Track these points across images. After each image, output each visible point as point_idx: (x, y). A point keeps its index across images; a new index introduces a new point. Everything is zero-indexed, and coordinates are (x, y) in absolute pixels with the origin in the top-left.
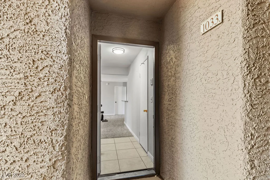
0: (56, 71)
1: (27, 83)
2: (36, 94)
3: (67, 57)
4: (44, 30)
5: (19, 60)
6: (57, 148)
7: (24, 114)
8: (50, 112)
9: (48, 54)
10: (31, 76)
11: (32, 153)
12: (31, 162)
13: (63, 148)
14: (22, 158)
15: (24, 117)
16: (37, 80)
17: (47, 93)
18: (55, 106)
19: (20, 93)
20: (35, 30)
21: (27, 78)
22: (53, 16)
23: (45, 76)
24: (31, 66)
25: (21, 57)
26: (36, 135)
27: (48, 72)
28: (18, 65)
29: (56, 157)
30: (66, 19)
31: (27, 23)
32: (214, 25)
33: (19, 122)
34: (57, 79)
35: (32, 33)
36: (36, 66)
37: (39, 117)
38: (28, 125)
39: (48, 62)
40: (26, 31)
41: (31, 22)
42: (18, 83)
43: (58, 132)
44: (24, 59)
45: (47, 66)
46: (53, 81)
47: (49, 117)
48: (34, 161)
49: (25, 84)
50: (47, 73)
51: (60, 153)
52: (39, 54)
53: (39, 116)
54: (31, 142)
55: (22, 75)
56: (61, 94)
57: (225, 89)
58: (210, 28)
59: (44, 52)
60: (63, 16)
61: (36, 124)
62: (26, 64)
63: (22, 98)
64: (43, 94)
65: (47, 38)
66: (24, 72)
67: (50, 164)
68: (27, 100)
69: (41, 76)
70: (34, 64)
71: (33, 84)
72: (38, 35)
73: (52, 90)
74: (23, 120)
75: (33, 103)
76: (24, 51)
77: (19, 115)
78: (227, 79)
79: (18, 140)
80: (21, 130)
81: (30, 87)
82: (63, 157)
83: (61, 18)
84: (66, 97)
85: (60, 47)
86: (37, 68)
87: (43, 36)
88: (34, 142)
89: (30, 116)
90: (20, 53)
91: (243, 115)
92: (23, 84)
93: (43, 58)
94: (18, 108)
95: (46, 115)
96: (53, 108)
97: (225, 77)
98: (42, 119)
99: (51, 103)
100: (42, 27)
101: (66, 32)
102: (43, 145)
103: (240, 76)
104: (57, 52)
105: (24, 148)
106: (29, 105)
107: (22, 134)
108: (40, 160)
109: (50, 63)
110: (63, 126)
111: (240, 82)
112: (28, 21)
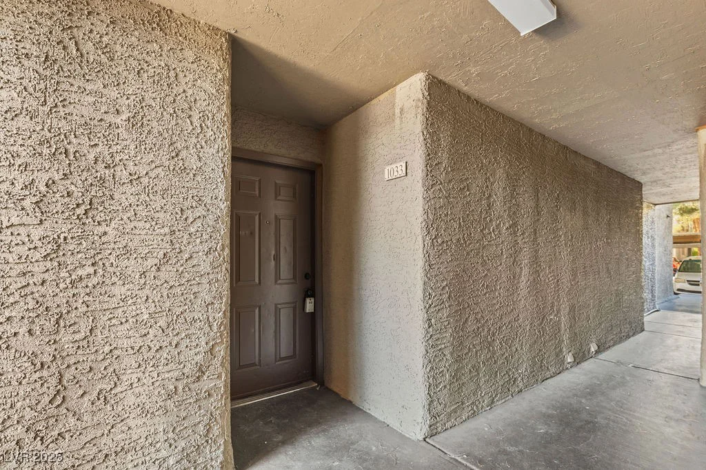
0: (211, 223)
1: (174, 241)
2: (186, 256)
3: (225, 204)
4: (195, 168)
5: (162, 208)
6: (215, 328)
7: (171, 283)
8: (205, 281)
9: (200, 200)
10: (179, 230)
11: (184, 335)
12: (182, 346)
13: (222, 328)
14: (171, 343)
15: (171, 287)
16: (186, 236)
17: (200, 254)
18: (211, 272)
19: (164, 254)
20: (183, 168)
21: (174, 233)
22: (207, 149)
23: (198, 231)
24: (178, 216)
25: (165, 205)
26: (187, 311)
27: (201, 225)
28: (161, 215)
29: (214, 340)
30: (224, 154)
31: (173, 158)
32: (398, 176)
33: (165, 295)
34: (212, 234)
35: (179, 172)
36: (184, 217)
37: (190, 287)
38: (176, 298)
39: (200, 211)
40: (171, 168)
41: (177, 155)
42: (162, 240)
43: (216, 306)
44: (169, 207)
45: (200, 216)
46: (208, 237)
47: (204, 286)
48: (187, 346)
49: (171, 242)
50: (199, 227)
51: (218, 334)
52: (189, 199)
53: (190, 285)
54: (181, 320)
55: (167, 230)
56: (217, 255)
57: (409, 249)
58: (394, 177)
59: (195, 198)
60: (220, 149)
61: (187, 296)
62: (172, 214)
63: (168, 261)
64: (195, 255)
65: (199, 178)
66: (169, 225)
67: (207, 348)
68: (175, 264)
69: (192, 230)
70: (182, 214)
71: (182, 242)
72: (187, 174)
73: (206, 250)
74: (170, 291)
75: (182, 268)
76: (169, 197)
77: (165, 285)
78: (410, 239)
79: (164, 318)
80: (168, 304)
81: (178, 246)
82: (222, 340)
83: (218, 151)
84: (224, 259)
85: (216, 191)
86: (186, 219)
87: (194, 175)
88: (186, 320)
89: (180, 285)
90: (163, 198)
91: (423, 275)
92: (169, 241)
93: (194, 206)
94: (163, 275)
95: (199, 283)
96: (208, 274)
97: (408, 236)
98: (195, 289)
99: (205, 267)
100: (193, 163)
101: (223, 171)
102: (198, 324)
103: (421, 236)
104: (212, 197)
105: (173, 329)
106: (177, 271)
107: (169, 310)
108: (194, 344)
109: (204, 213)
110: (221, 299)
111: (421, 242)
112: (174, 154)
